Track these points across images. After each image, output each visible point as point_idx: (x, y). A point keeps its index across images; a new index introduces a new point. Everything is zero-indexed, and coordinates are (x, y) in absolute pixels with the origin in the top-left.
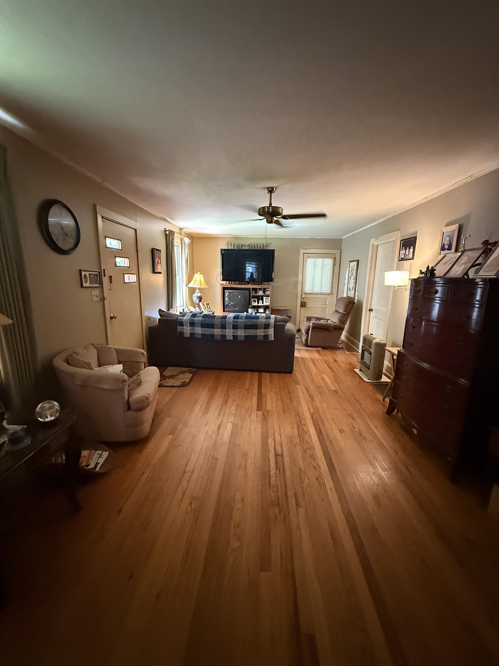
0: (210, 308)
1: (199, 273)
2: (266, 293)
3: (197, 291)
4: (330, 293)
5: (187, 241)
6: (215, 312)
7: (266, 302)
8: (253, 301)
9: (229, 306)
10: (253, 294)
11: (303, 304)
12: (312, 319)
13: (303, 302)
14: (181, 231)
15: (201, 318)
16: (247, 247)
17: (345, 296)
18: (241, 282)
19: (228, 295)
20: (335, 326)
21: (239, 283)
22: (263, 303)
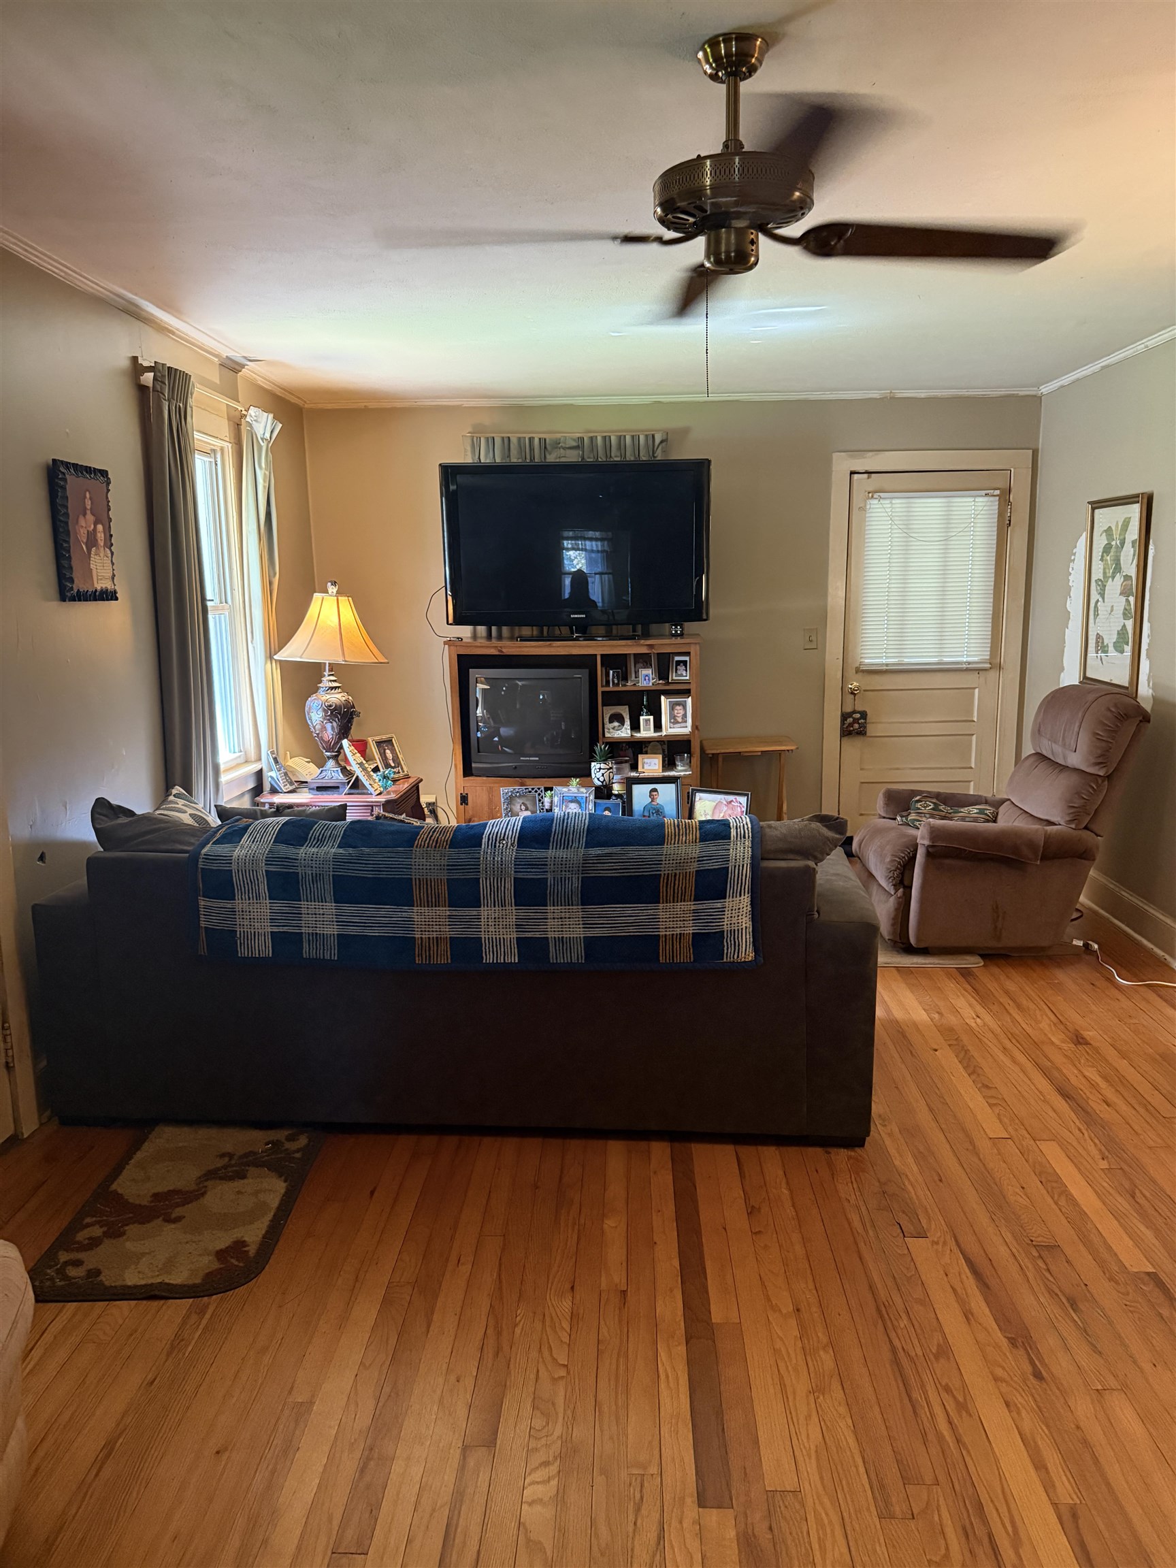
0: (398, 764)
1: (332, 589)
2: (673, 677)
3: (327, 681)
4: (989, 666)
5: (263, 424)
6: (421, 780)
7: (674, 720)
8: (611, 721)
9: (493, 749)
10: (608, 682)
11: (851, 725)
12: (918, 805)
13: (854, 712)
14: (237, 376)
15: (331, 850)
16: (568, 452)
17: (1070, 677)
18: (545, 629)
19: (484, 690)
20: (1048, 838)
21: (535, 633)
22: (658, 726)
